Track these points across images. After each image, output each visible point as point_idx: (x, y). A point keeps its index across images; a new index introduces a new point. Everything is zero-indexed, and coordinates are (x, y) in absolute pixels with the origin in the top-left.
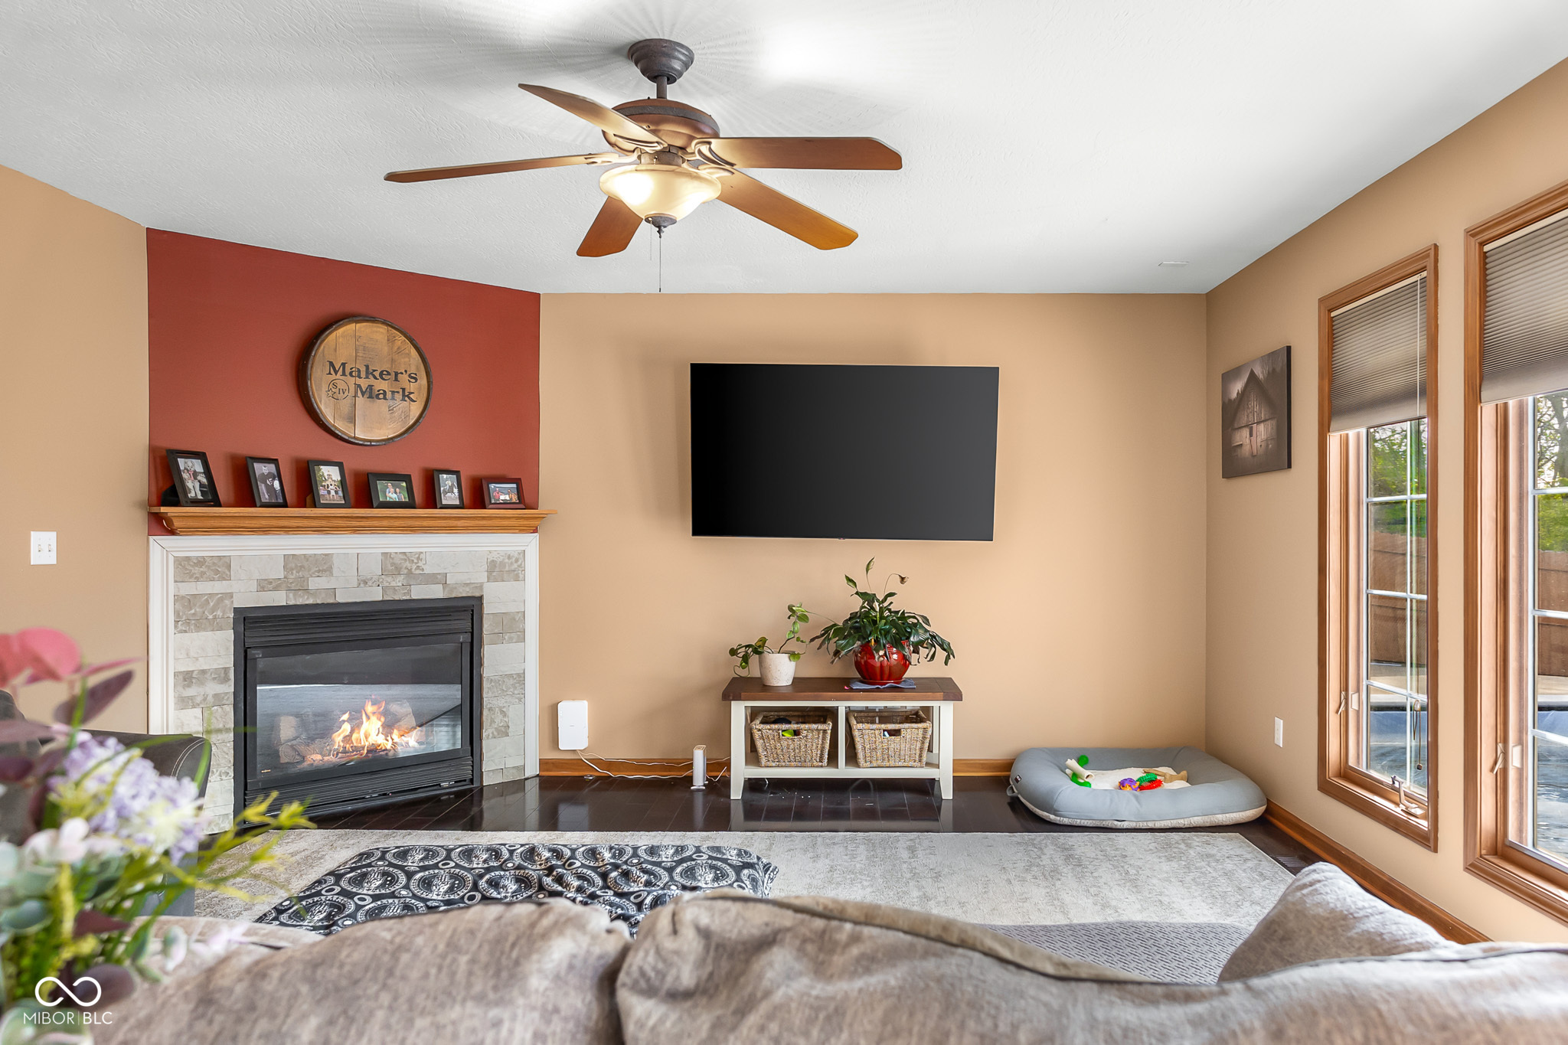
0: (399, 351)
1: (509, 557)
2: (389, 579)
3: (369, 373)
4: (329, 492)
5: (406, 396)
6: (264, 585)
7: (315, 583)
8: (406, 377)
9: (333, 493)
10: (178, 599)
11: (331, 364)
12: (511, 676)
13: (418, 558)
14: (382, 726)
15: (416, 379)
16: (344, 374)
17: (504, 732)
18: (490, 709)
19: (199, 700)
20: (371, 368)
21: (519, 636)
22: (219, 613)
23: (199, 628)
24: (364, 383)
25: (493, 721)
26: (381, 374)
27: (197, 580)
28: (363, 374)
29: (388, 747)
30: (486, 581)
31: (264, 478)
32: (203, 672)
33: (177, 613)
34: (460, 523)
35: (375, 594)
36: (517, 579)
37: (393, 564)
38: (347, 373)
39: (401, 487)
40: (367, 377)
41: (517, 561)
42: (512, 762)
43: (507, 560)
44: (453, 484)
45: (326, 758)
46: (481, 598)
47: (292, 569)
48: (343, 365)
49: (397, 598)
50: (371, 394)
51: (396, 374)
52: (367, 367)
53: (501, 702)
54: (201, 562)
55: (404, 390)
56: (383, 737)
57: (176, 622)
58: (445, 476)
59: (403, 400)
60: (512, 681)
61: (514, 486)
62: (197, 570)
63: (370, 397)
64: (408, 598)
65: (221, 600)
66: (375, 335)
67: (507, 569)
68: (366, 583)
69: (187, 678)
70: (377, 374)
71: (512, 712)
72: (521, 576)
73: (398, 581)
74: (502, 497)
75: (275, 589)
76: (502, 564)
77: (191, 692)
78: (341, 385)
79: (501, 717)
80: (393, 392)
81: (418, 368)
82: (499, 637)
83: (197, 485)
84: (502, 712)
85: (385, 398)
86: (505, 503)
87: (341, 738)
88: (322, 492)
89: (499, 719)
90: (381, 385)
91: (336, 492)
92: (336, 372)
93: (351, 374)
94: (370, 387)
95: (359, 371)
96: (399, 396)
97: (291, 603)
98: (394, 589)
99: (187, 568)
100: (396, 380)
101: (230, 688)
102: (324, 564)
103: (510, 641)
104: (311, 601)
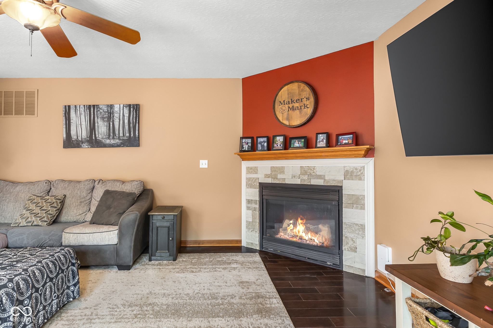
0: (302, 90)
1: (356, 169)
2: (303, 176)
3: (292, 101)
4: (277, 146)
5: (306, 106)
6: (267, 176)
7: (280, 176)
8: (305, 99)
9: (279, 145)
10: (247, 179)
11: (280, 102)
12: (357, 224)
13: (314, 169)
14: (305, 230)
15: (309, 99)
16: (284, 104)
17: (354, 250)
18: (346, 237)
19: (251, 208)
20: (293, 99)
21: (361, 207)
22: (255, 183)
23: (251, 188)
24: (291, 106)
25: (347, 243)
26: (296, 101)
27: (251, 173)
28: (290, 102)
29: (307, 239)
30: (343, 179)
31: (261, 143)
32: (252, 200)
33: (246, 182)
35: (298, 182)
36: (360, 179)
37: (304, 171)
38: (285, 103)
39: (301, 142)
40: (292, 103)
41: (360, 171)
42: (358, 266)
43: (355, 170)
44: (324, 138)
45: (285, 236)
46: (342, 187)
47: (273, 171)
48: (284, 101)
49: (305, 183)
50: (293, 109)
51: (302, 99)
52: (291, 99)
53: (352, 235)
54: (251, 168)
55: (304, 104)
56: (305, 234)
57: (246, 185)
58: (321, 135)
59: (305, 108)
60: (357, 227)
61: (352, 136)
62: (250, 171)
63: (293, 110)
64: (309, 184)
65: (256, 180)
66: (294, 87)
67: (355, 174)
68: (295, 177)
69: (249, 201)
70: (295, 101)
71: (359, 242)
72: (363, 178)
73: (306, 177)
74: (344, 142)
75: (268, 177)
76: (352, 172)
77: (249, 205)
78: (284, 108)
79: (352, 242)
80: (301, 106)
81: (309, 95)
82: (351, 205)
83: (247, 146)
84: (352, 240)
85: (298, 109)
86: (346, 144)
88: (275, 145)
89: (351, 243)
90: (296, 105)
91: (280, 145)
92: (282, 104)
93: (286, 104)
94: (293, 106)
95: (289, 102)
96: (303, 107)
97: (273, 182)
98: (304, 180)
100: (302, 101)
101: (257, 206)
102: (282, 170)
103: (357, 208)
104: (278, 182)
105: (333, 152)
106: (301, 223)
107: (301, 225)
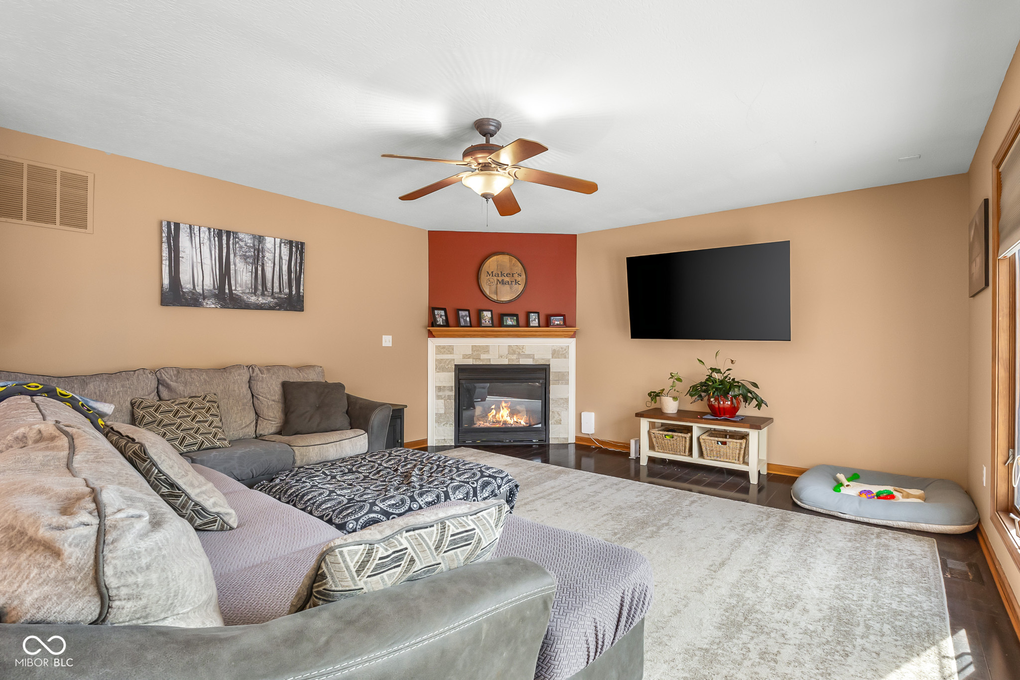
0: (514, 265)
1: (562, 348)
2: (511, 356)
3: (502, 275)
4: (486, 322)
5: (517, 282)
6: (465, 356)
7: (483, 356)
8: (517, 275)
9: (487, 322)
10: (437, 360)
11: (488, 272)
12: (562, 399)
13: (523, 348)
14: (509, 413)
15: (521, 276)
16: (492, 276)
17: (559, 422)
18: (553, 412)
19: (443, 397)
20: (503, 273)
21: (566, 382)
22: (450, 366)
23: (443, 371)
24: (500, 279)
25: (554, 417)
26: (507, 275)
27: (443, 354)
28: (500, 275)
29: (512, 423)
30: (551, 357)
31: (463, 317)
32: (444, 387)
33: (436, 365)
34: (537, 333)
35: (505, 362)
36: (565, 357)
37: (512, 350)
38: (494, 275)
39: (514, 319)
40: (501, 276)
41: (565, 350)
42: (562, 436)
43: (561, 350)
44: (536, 318)
45: (486, 424)
46: (549, 365)
47: (475, 351)
48: (492, 272)
49: (514, 363)
50: (503, 283)
51: (513, 274)
52: (501, 272)
53: (557, 409)
54: (444, 347)
55: (516, 280)
56: (510, 418)
57: (436, 368)
58: (532, 314)
59: (516, 284)
60: (563, 401)
61: (562, 318)
62: (442, 350)
63: (503, 284)
64: (518, 363)
65: (450, 361)
66: (505, 259)
67: (561, 353)
68: (502, 357)
69: (439, 389)
70: (505, 275)
71: (563, 414)
72: (567, 356)
73: (515, 357)
74: (556, 323)
75: (469, 358)
76: (558, 351)
77: (441, 394)
78: (492, 280)
79: (558, 416)
80: (512, 282)
81: (521, 271)
82: (558, 382)
83: (441, 319)
84: (558, 414)
85: (508, 284)
86: (557, 325)
87: (491, 416)
88: (483, 321)
89: (556, 416)
90: (507, 279)
91: (489, 322)
92: (490, 275)
93: (495, 276)
94: (503, 280)
95: (498, 274)
96: (514, 283)
97: (475, 363)
98: (513, 360)
99: (440, 349)
100: (513, 276)
101: (453, 393)
102: (486, 349)
103: (562, 384)
104: (481, 363)
105: (547, 331)
106: (505, 407)
107: (505, 409)
